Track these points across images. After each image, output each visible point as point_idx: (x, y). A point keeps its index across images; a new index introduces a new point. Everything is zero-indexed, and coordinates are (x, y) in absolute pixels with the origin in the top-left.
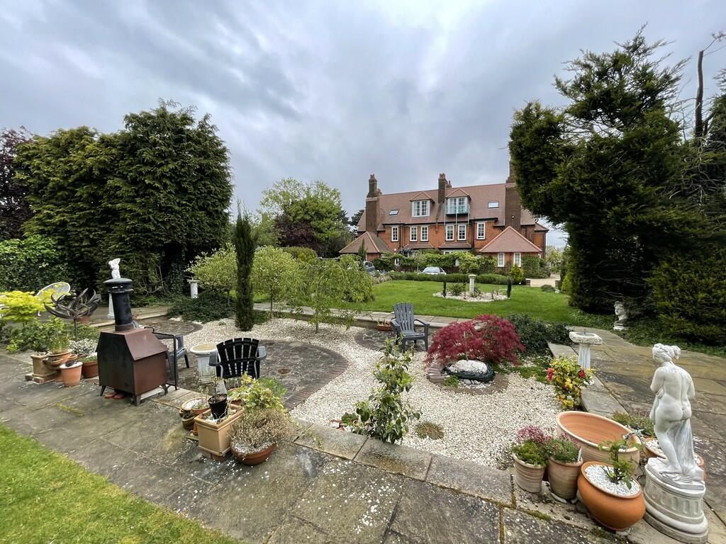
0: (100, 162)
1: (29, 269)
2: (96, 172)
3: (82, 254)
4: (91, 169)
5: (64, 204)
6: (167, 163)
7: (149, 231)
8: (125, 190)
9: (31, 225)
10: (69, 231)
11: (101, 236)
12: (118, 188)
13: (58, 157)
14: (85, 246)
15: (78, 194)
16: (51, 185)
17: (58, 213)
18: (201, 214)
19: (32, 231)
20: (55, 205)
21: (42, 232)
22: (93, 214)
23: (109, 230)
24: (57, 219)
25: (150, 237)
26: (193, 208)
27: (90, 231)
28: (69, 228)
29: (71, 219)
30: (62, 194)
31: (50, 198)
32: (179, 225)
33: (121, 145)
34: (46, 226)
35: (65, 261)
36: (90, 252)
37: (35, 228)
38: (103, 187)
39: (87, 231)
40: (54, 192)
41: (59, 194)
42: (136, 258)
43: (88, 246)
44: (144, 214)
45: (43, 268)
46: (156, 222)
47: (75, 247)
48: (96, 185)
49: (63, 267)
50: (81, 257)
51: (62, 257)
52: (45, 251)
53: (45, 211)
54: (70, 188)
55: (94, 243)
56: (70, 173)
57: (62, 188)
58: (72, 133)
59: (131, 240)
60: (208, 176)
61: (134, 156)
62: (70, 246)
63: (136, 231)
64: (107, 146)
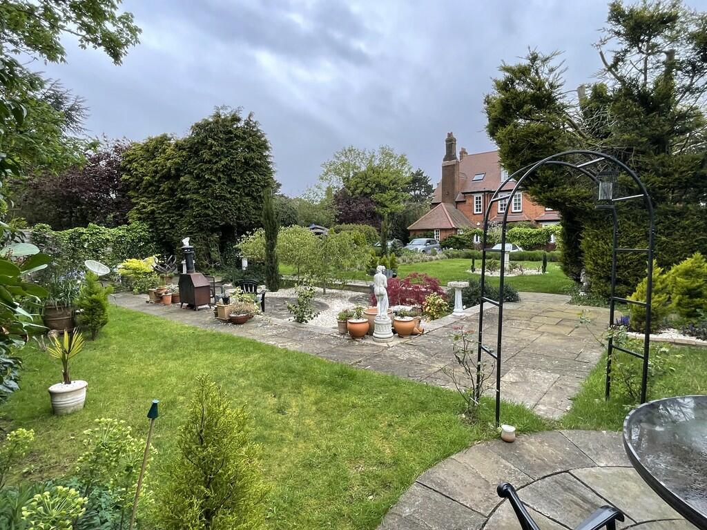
0: (176, 163)
1: (133, 248)
2: (173, 172)
3: (165, 234)
4: (170, 168)
5: (152, 197)
6: (221, 160)
7: (208, 215)
8: (193, 184)
9: (132, 214)
10: (156, 218)
11: (177, 220)
12: (187, 183)
13: (148, 160)
14: (166, 229)
15: (161, 189)
16: (144, 182)
17: (149, 204)
18: (247, 199)
19: (133, 219)
20: (147, 197)
21: (139, 219)
22: (171, 204)
23: (182, 216)
24: (149, 209)
25: (210, 220)
26: (241, 195)
27: (170, 217)
28: (157, 215)
29: (157, 208)
30: (151, 189)
31: (144, 192)
32: (231, 210)
33: (188, 148)
34: (142, 214)
35: (154, 241)
36: (170, 233)
37: (135, 216)
38: (178, 182)
39: (168, 217)
40: (146, 188)
41: (150, 189)
42: (201, 238)
43: (169, 229)
44: (205, 202)
45: (140, 246)
46: (213, 208)
47: (160, 229)
48: (173, 180)
49: (153, 245)
50: (164, 238)
51: (152, 237)
52: (142, 234)
53: (142, 203)
54: (156, 184)
55: (172, 226)
56: (156, 172)
57: (151, 184)
58: (156, 139)
59: (197, 223)
60: (252, 167)
61: (198, 156)
62: (157, 229)
63: (200, 216)
64: (179, 150)
